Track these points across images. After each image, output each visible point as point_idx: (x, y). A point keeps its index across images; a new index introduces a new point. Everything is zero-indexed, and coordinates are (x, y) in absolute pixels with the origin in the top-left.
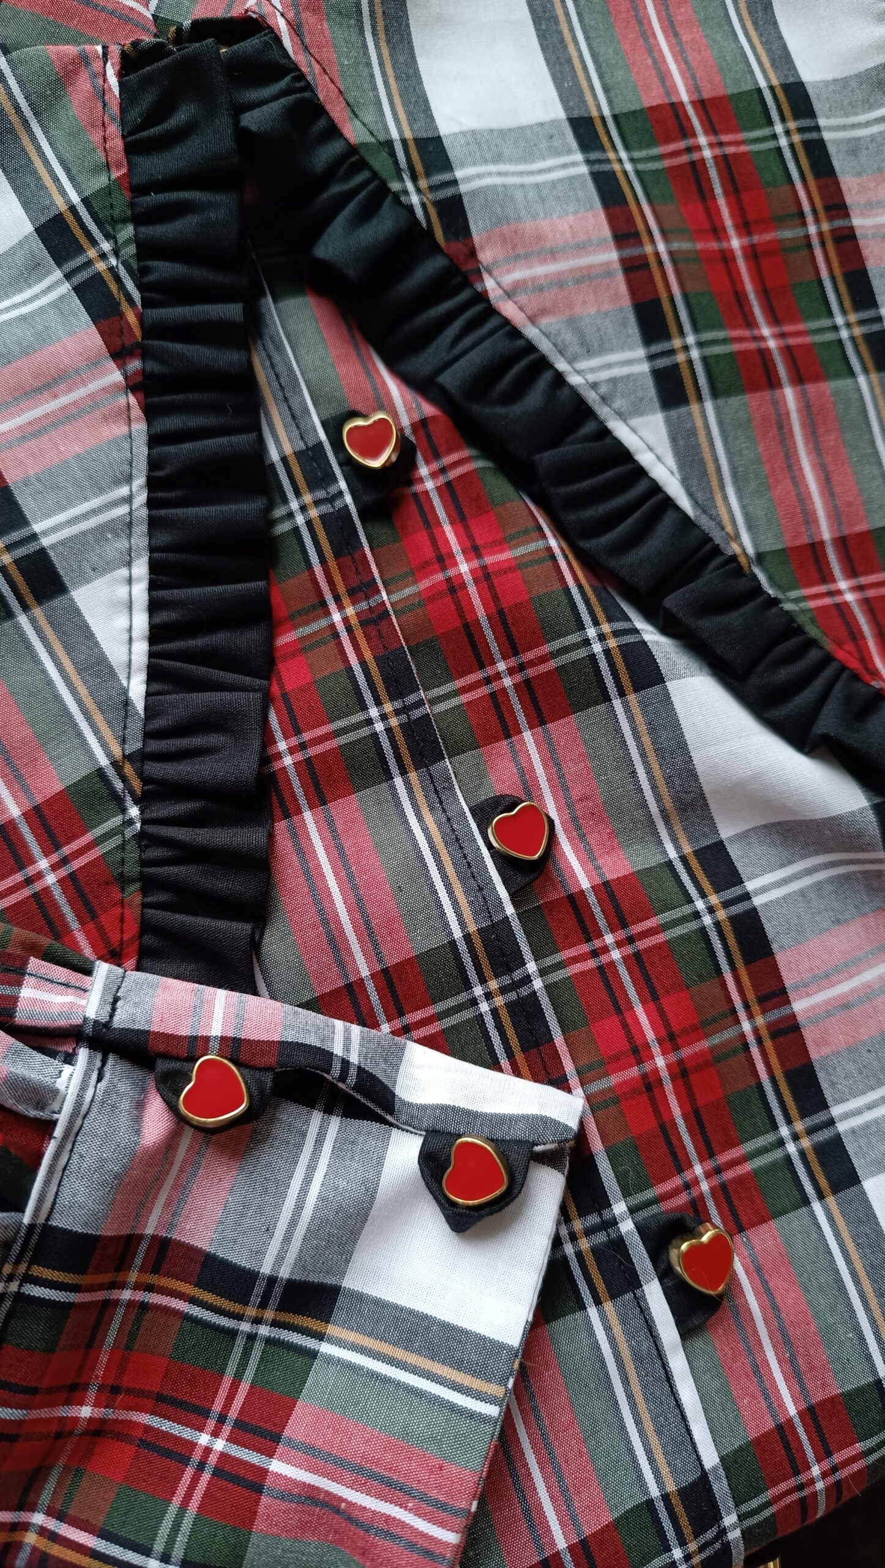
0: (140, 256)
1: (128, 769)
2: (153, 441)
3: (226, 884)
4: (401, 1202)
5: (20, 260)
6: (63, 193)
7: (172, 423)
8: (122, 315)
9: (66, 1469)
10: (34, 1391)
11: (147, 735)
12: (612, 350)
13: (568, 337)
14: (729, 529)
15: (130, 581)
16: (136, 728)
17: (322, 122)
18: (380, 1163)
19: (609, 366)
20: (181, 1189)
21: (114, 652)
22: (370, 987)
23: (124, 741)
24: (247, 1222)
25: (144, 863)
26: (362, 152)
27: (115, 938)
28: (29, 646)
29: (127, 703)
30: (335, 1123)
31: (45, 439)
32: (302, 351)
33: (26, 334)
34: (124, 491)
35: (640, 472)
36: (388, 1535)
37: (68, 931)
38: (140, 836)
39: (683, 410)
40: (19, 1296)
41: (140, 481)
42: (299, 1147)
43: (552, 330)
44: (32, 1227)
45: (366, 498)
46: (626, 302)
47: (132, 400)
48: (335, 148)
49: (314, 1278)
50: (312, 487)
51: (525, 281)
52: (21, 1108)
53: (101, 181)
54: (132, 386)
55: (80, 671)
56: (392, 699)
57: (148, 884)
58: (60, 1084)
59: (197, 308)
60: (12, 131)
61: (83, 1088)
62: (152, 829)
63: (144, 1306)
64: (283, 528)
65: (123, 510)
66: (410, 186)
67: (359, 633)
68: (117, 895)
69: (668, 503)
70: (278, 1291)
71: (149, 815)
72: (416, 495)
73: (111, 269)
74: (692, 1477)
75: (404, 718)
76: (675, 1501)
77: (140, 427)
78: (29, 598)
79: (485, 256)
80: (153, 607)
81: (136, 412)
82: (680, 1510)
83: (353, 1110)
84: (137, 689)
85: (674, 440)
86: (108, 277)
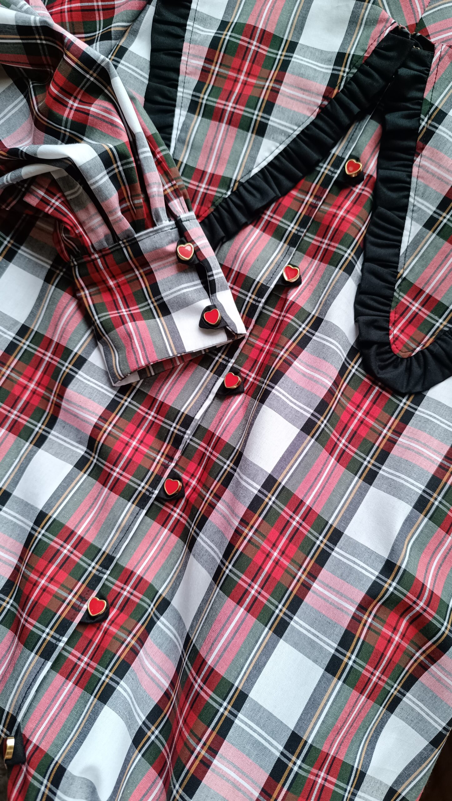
0: (351, 79)
1: (237, 184)
2: (313, 123)
3: (229, 223)
4: (196, 310)
5: (329, 56)
6: (351, 49)
7: (320, 123)
8: (334, 89)
9: (99, 290)
10: (108, 267)
11: (247, 181)
12: (428, 202)
13: (421, 189)
14: (405, 266)
15: (277, 148)
16: (247, 178)
17: (422, 86)
18: (200, 300)
19: (423, 204)
20: (165, 266)
21: (259, 159)
22: (234, 273)
23: (242, 178)
24: (168, 284)
25: (220, 204)
26: (424, 101)
27: (201, 213)
28: (245, 141)
29: (250, 171)
30: (201, 286)
31: (292, 101)
32: (364, 135)
33: (312, 74)
34: (295, 128)
35: (401, 235)
36: (135, 353)
37: (195, 202)
38: (225, 199)
39: (428, 231)
40: (122, 248)
41: (301, 129)
42: (190, 281)
43: (419, 184)
44: (135, 238)
45: (340, 179)
46: (444, 194)
47: (318, 110)
48: (418, 94)
49: (169, 306)
50: (332, 166)
51: (426, 166)
52: (154, 216)
53: (361, 53)
54: (320, 107)
55: (249, 156)
56: (299, 226)
57: (217, 209)
58: (164, 222)
59: (350, 102)
60: (357, 23)
61: (167, 226)
62: (228, 200)
63: (138, 278)
64: (318, 169)
65: (291, 132)
66: (426, 119)
67: (307, 206)
68: (210, 205)
69: (399, 247)
70: (161, 301)
71: (231, 197)
72: (352, 190)
73: (343, 76)
74: (191, 415)
75: (296, 232)
76: (184, 415)
77: (313, 117)
78: (255, 131)
79: (424, 152)
80: (276, 158)
81: (315, 114)
82: (183, 418)
83: (206, 288)
84: (255, 171)
85: (417, 235)
86: (340, 77)
